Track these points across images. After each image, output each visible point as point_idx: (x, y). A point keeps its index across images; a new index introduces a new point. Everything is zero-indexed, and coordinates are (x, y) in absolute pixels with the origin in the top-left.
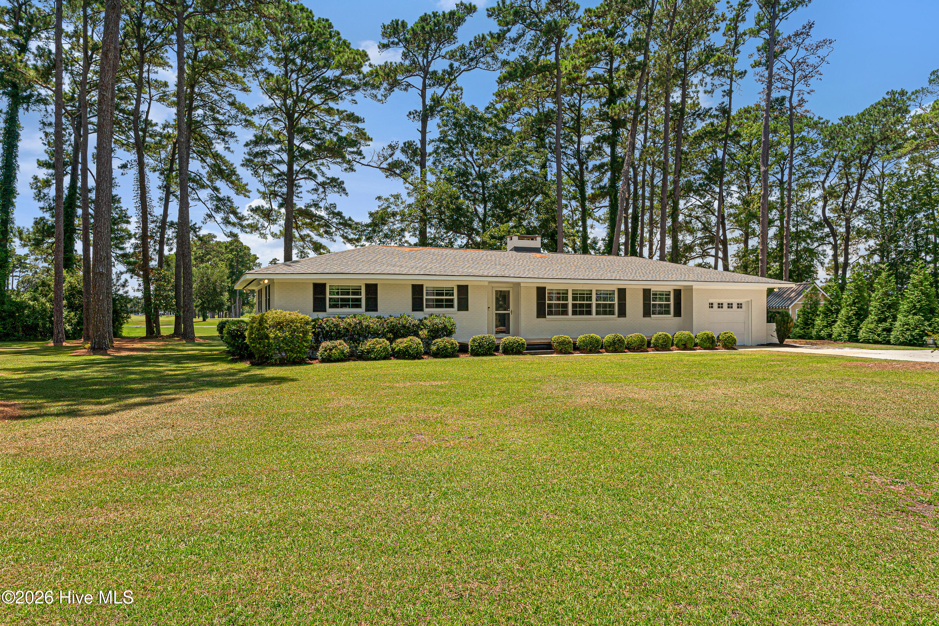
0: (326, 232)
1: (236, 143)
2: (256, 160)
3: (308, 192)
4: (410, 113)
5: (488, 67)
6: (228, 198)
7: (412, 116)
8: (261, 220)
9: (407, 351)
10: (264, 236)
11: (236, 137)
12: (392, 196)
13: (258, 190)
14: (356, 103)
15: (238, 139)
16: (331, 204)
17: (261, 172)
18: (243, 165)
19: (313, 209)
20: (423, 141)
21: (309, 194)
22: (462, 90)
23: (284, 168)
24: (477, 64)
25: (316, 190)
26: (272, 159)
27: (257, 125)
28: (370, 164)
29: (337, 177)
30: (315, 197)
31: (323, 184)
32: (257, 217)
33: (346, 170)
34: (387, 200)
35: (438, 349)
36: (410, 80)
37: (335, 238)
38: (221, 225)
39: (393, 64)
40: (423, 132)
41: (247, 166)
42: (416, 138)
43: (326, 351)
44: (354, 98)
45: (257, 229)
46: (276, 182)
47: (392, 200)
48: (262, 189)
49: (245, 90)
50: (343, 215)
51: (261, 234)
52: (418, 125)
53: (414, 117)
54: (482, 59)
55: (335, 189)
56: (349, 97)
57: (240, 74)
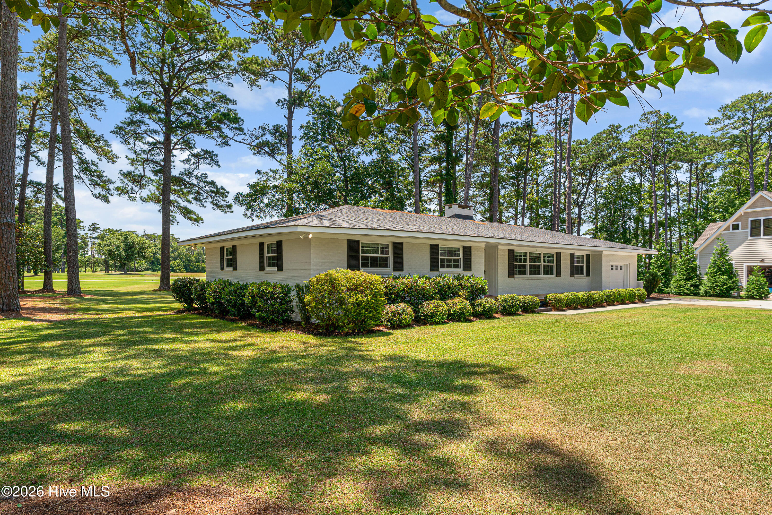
0: (196, 199)
1: (104, 112)
2: (129, 128)
3: (181, 161)
4: (279, 101)
5: (349, 71)
6: (92, 162)
7: (281, 104)
8: (131, 185)
9: (463, 313)
10: (133, 199)
11: (104, 105)
12: (271, 170)
13: (127, 157)
14: (232, 86)
15: (106, 107)
16: (202, 174)
17: (131, 141)
18: (113, 132)
19: (185, 177)
20: (290, 126)
21: (182, 163)
22: (319, 88)
23: (160, 138)
24: (339, 66)
25: (188, 160)
26: (145, 128)
27: (127, 97)
28: (243, 141)
29: (211, 151)
30: (187, 166)
31: (196, 156)
32: (127, 181)
33: (219, 145)
34: (266, 173)
35: (484, 310)
36: (277, 73)
37: (205, 204)
38: (89, 186)
39: (260, 58)
40: (290, 118)
41: (117, 133)
42: (284, 122)
43: (394, 316)
44: (230, 81)
45: (127, 192)
46: (150, 150)
47: (271, 174)
48: (133, 156)
49: (113, 62)
50: (217, 184)
51: (130, 197)
52: (285, 112)
53: (283, 105)
54: (344, 64)
55: (208, 161)
56: (226, 80)
57: (110, 47)
